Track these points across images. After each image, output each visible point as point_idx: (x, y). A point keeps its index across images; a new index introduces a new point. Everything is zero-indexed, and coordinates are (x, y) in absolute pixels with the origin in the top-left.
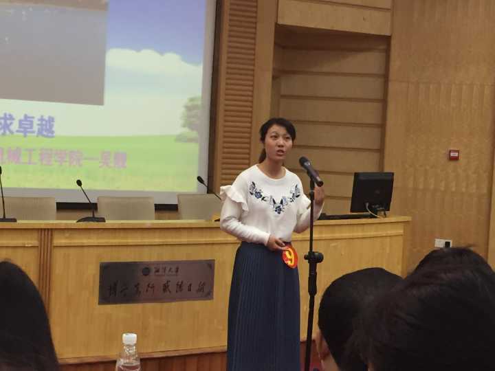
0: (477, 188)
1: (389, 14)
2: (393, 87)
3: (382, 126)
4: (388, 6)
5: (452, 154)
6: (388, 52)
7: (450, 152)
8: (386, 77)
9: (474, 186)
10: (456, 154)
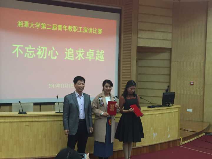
0: (200, 93)
1: (171, 41)
2: (173, 63)
3: (170, 75)
4: (171, 39)
5: (192, 83)
6: (171, 53)
7: (191, 82)
8: (170, 60)
9: (199, 93)
10: (193, 83)
